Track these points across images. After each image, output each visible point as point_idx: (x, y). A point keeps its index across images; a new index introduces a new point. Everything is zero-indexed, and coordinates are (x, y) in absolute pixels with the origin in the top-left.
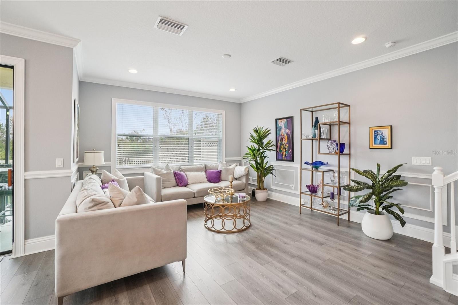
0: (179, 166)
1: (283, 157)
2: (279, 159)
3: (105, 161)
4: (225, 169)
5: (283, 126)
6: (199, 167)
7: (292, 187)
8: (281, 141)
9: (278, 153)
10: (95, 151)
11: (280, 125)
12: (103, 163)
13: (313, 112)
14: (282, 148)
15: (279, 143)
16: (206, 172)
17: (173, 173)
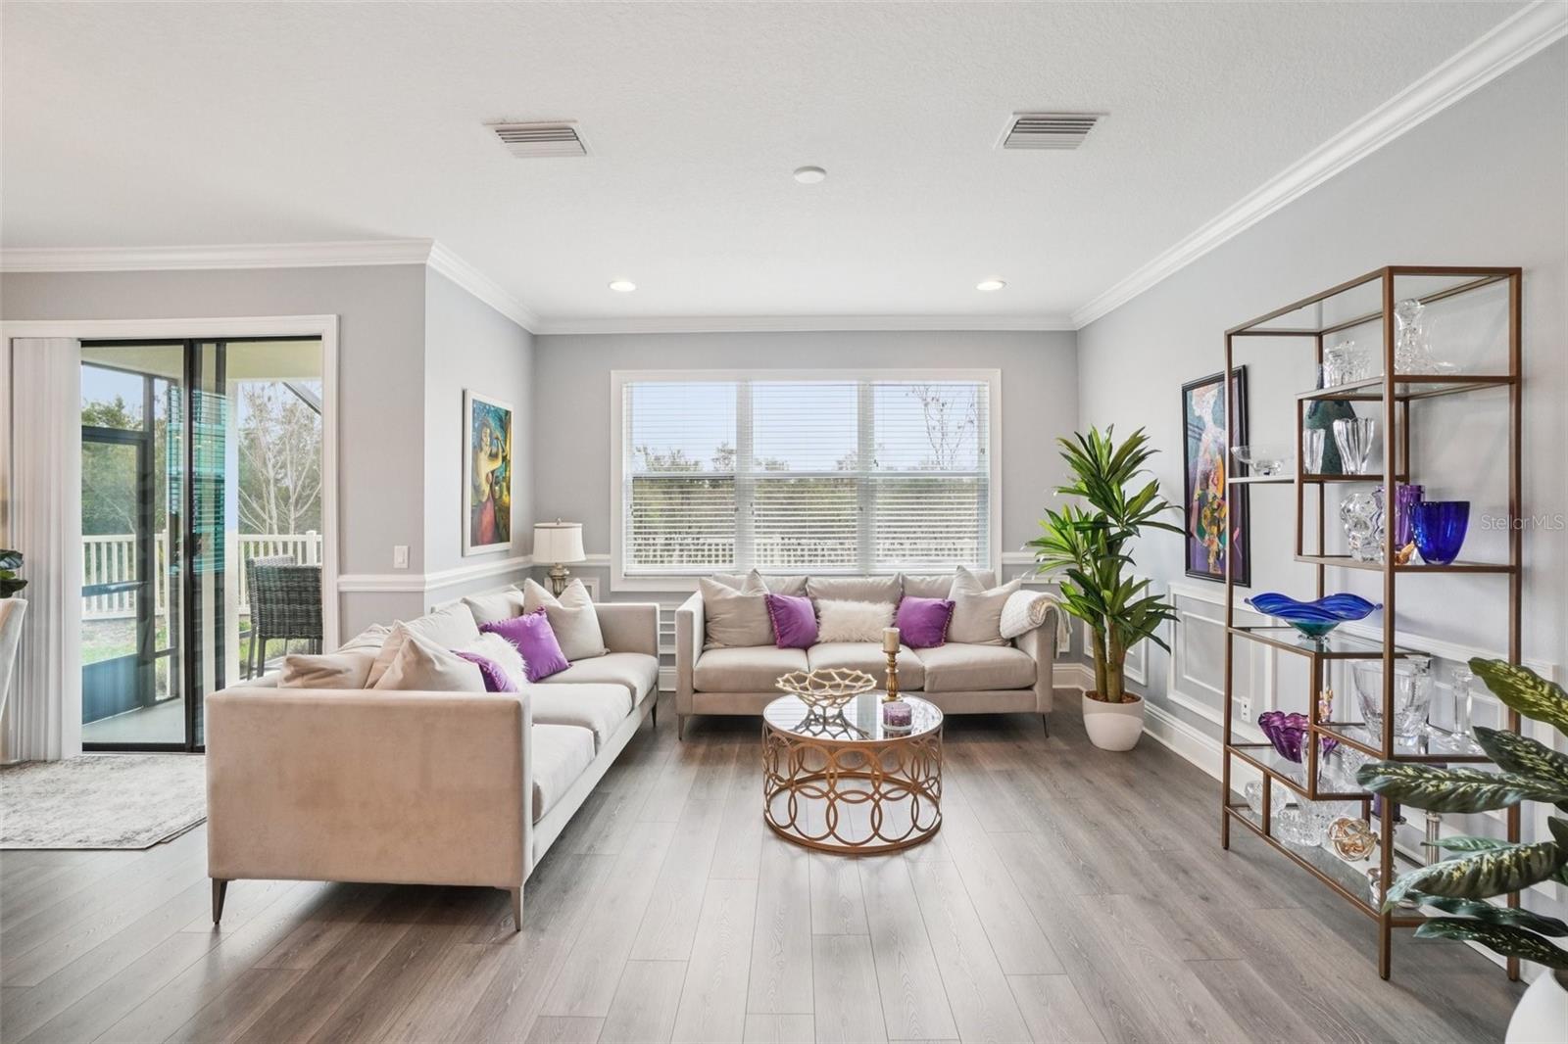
0: (804, 577)
1: (1212, 560)
2: (1198, 568)
3: (587, 551)
4: (968, 597)
5: (1208, 419)
6: (872, 584)
7: (1243, 710)
8: (1201, 489)
9: (1192, 539)
10: (561, 525)
11: (1197, 414)
12: (578, 556)
13: (1325, 337)
14: (1205, 517)
15: (1196, 497)
16: (898, 602)
17: (763, 600)
